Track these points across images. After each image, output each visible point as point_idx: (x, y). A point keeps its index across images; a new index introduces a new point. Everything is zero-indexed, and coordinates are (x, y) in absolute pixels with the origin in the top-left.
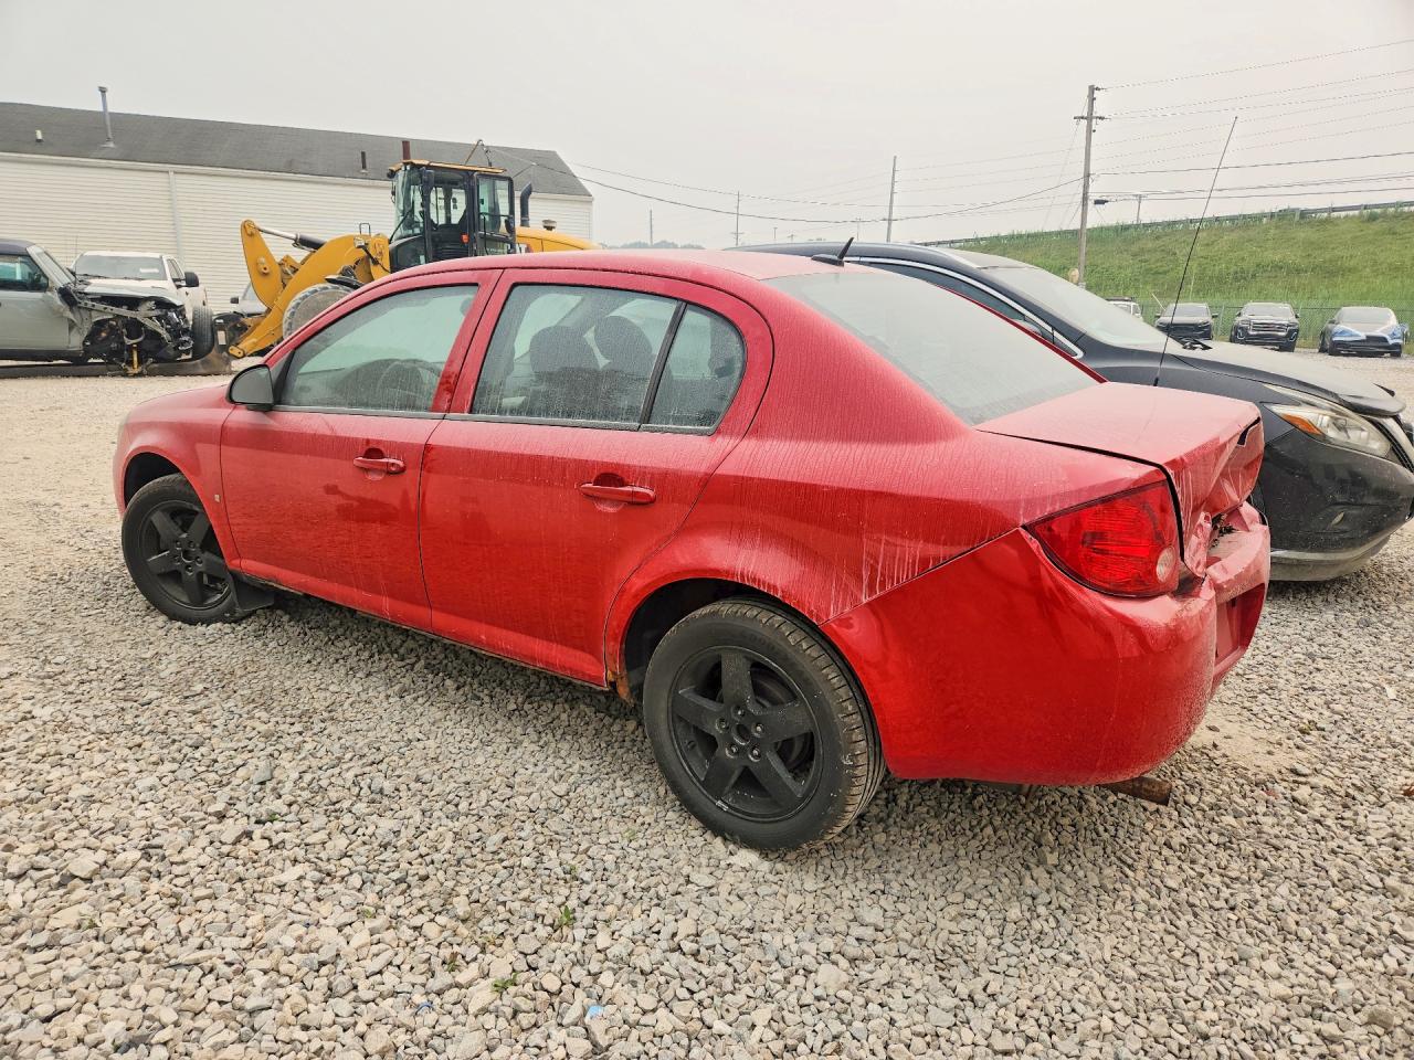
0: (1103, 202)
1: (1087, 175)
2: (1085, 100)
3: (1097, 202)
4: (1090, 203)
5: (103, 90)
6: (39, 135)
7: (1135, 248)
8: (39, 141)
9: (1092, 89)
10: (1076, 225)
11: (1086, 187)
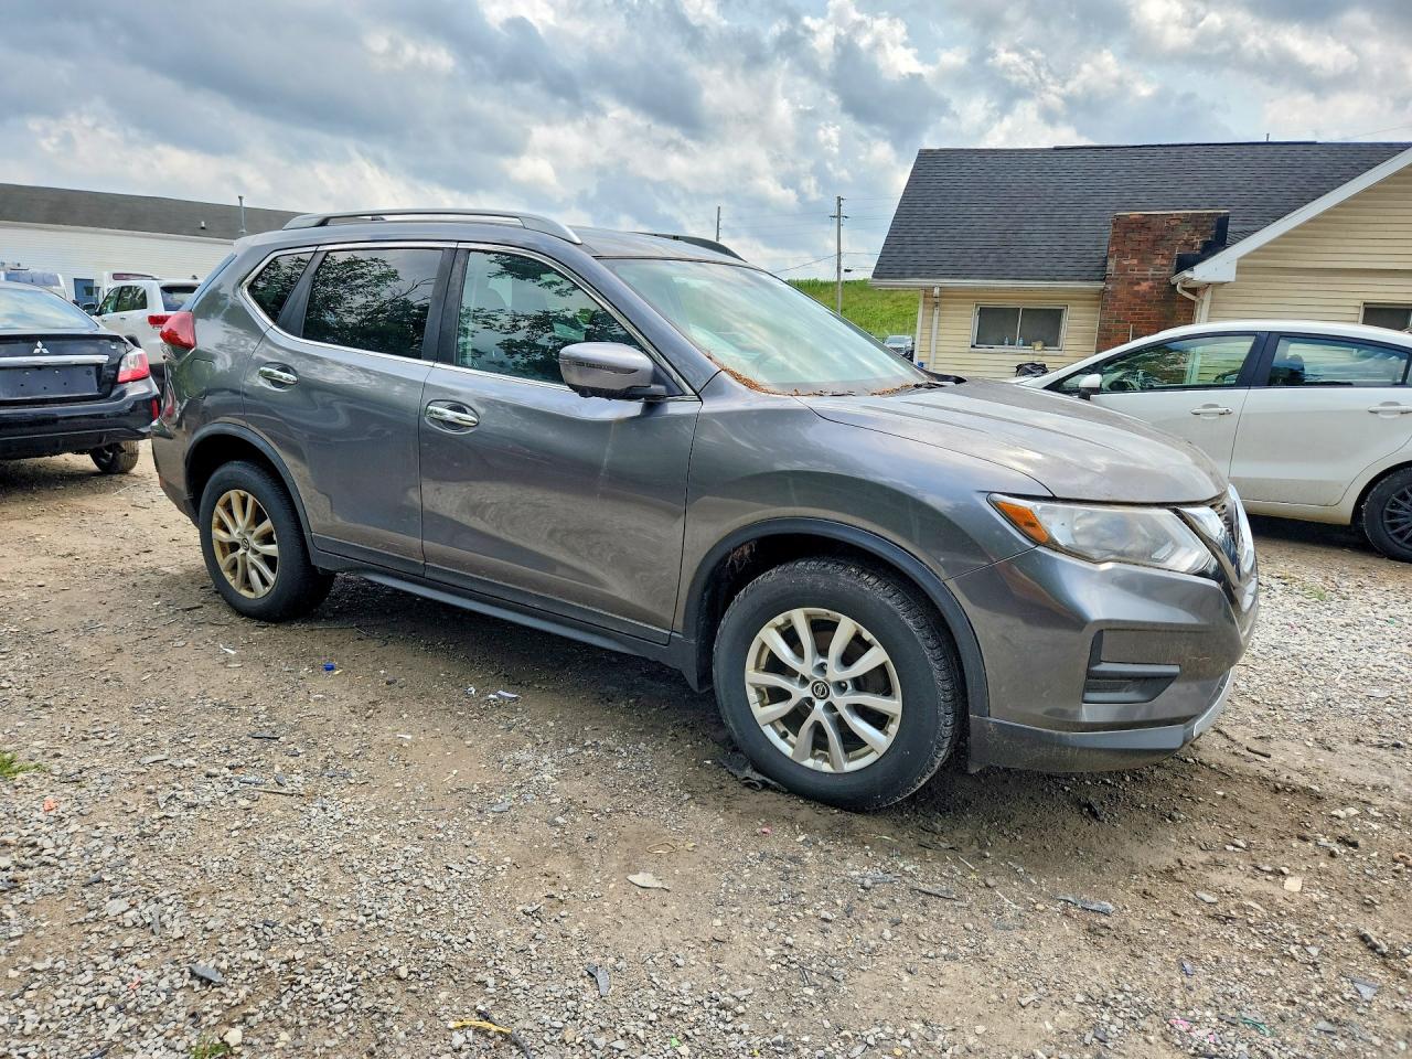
0: (849, 271)
1: (839, 253)
2: (836, 205)
3: (846, 271)
4: (842, 271)
5: (240, 198)
6: (203, 225)
7: (893, 297)
8: (203, 228)
9: (839, 199)
10: (835, 279)
11: (839, 260)
